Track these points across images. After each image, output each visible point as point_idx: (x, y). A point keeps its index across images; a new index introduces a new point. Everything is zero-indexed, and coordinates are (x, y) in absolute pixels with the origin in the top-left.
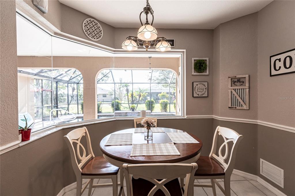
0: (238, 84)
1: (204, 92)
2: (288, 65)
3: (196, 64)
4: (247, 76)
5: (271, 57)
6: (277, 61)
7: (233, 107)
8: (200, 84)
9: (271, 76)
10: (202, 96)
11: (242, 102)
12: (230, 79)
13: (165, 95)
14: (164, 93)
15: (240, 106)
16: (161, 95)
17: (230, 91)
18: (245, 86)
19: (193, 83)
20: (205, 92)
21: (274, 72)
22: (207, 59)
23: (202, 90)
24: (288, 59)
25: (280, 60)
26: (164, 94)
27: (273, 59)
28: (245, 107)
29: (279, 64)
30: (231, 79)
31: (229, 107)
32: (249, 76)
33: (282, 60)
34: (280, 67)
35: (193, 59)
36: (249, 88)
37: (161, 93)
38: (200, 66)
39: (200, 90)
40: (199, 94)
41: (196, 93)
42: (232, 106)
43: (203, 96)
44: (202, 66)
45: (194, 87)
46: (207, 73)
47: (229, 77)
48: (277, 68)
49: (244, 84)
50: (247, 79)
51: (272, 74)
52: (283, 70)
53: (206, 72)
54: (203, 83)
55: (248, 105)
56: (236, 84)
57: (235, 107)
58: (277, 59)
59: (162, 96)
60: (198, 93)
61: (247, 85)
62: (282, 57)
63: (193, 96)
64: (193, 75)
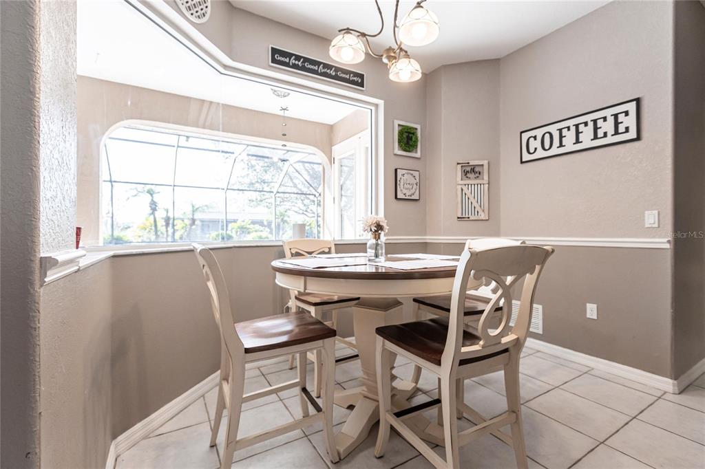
0: (472, 175)
1: (414, 190)
2: (547, 145)
3: (401, 133)
4: (485, 163)
5: (522, 133)
6: (532, 139)
7: (464, 216)
8: (408, 173)
9: (522, 162)
10: (410, 198)
11: (478, 208)
12: (459, 166)
13: (248, 226)
14: (243, 221)
15: (475, 214)
16: (236, 227)
17: (459, 187)
18: (483, 179)
19: (396, 170)
20: (416, 190)
21: (526, 157)
22: (418, 127)
23: (411, 187)
24: (547, 136)
25: (535, 138)
26: (243, 224)
27: (525, 136)
28: (483, 216)
29: (534, 144)
30: (462, 166)
31: (458, 218)
32: (489, 163)
33: (539, 138)
34: (536, 149)
35: (397, 123)
36: (489, 184)
37: (235, 221)
38: (408, 139)
39: (408, 186)
40: (407, 194)
41: (401, 190)
42: (462, 214)
43: (413, 197)
44: (411, 139)
45: (398, 179)
46: (418, 155)
47: (458, 164)
48: (532, 151)
49: (481, 176)
50: (486, 167)
51: (524, 160)
52: (540, 153)
53: (416, 152)
54: (411, 172)
55: (486, 211)
56: (468, 175)
57: (467, 216)
58: (532, 137)
59: (239, 227)
60: (405, 191)
61: (486, 177)
62: (539, 133)
63: (396, 198)
64: (395, 155)
